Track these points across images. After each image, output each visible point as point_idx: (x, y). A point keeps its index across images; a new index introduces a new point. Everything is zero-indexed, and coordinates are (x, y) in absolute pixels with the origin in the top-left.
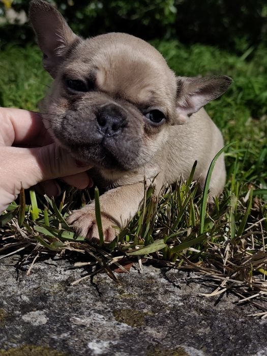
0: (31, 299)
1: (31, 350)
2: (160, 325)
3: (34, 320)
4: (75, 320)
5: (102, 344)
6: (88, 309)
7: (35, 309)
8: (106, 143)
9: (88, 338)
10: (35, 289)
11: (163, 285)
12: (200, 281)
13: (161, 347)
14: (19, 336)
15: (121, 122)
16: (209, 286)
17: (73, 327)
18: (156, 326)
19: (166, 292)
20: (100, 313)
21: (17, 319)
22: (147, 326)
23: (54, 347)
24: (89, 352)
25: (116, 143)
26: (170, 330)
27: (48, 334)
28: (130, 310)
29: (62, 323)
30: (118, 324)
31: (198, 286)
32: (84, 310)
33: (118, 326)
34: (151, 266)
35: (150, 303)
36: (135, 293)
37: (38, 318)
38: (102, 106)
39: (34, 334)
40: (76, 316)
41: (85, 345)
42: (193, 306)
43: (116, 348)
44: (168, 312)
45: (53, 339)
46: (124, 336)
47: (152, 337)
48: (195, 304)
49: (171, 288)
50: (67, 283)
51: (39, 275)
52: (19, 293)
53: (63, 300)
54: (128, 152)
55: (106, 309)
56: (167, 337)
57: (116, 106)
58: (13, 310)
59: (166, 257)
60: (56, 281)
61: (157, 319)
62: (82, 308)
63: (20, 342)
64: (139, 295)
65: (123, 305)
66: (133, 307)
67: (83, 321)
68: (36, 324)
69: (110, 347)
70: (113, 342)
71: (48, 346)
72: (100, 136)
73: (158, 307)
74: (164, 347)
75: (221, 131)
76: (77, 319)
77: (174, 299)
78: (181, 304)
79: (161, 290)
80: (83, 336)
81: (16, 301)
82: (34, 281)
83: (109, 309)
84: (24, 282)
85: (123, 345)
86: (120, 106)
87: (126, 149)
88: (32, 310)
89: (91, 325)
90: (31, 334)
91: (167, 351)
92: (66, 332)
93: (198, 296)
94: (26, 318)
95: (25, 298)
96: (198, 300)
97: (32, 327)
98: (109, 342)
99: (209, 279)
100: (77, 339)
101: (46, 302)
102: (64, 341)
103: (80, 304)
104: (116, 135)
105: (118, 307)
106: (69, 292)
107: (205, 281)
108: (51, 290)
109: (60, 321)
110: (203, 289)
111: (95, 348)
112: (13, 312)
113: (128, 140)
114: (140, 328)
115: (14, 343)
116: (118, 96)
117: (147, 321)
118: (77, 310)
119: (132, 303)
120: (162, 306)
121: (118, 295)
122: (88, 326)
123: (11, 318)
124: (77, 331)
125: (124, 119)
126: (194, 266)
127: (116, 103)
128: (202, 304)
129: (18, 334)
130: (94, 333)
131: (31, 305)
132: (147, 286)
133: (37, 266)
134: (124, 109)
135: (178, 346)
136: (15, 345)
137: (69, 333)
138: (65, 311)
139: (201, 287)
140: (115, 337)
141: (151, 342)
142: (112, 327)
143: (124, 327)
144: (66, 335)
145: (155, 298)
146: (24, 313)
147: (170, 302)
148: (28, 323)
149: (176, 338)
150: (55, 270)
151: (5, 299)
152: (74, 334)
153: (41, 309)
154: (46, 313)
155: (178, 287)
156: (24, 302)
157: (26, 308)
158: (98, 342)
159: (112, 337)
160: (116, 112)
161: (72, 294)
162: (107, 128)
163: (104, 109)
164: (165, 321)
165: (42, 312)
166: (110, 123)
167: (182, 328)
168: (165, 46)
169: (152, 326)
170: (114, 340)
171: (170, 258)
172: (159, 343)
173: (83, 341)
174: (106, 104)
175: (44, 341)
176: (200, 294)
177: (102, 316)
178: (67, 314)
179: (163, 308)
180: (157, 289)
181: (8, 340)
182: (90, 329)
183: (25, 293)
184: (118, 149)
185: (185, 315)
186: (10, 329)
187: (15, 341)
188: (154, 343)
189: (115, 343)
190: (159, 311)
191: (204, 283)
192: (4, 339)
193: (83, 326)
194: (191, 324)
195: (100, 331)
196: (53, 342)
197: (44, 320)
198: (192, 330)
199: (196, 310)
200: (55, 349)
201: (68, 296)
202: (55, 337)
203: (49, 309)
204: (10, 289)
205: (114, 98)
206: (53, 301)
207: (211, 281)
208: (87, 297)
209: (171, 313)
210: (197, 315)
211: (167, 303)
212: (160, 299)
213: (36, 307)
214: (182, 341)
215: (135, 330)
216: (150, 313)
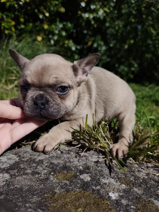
0: (83, 168)
1: (84, 193)
3: (85, 178)
4: (102, 180)
5: (115, 194)
6: (107, 175)
7: (85, 173)
9: (109, 190)
10: (85, 164)
11: (137, 168)
12: (152, 167)
13: (142, 199)
16: (157, 170)
17: (101, 184)
18: (138, 187)
19: (139, 171)
20: (112, 178)
21: (78, 177)
22: (134, 187)
24: (110, 198)
26: (145, 190)
28: (125, 178)
29: (97, 181)
30: (121, 185)
31: (152, 169)
32: (105, 176)
33: (121, 186)
35: (133, 175)
37: (86, 177)
40: (102, 179)
41: (108, 194)
43: (122, 197)
44: (141, 180)
45: (93, 189)
46: (124, 191)
47: (137, 193)
48: (152, 178)
49: (140, 170)
50: (97, 162)
51: (86, 158)
52: (78, 165)
53: (96, 170)
56: (143, 194)
60: (92, 161)
61: (137, 184)
63: (79, 188)
64: (127, 171)
65: (122, 175)
66: (126, 176)
67: (105, 181)
68: (86, 180)
69: (119, 196)
71: (92, 192)
73: (136, 178)
74: (144, 199)
76: (103, 180)
77: (142, 175)
78: (146, 177)
79: (136, 170)
80: (107, 189)
81: (77, 169)
82: (84, 161)
83: (116, 177)
84: (80, 160)
85: (125, 196)
88: (84, 174)
89: (109, 183)
90: (84, 185)
91: (145, 201)
92: (99, 186)
93: (153, 174)
94: (82, 177)
95: (81, 168)
96: (153, 176)
97: (84, 181)
98: (118, 193)
99: (156, 166)
100: (104, 190)
101: (89, 171)
102: (98, 190)
103: (103, 173)
105: (120, 176)
106: (98, 167)
107: (154, 167)
108: (91, 165)
109: (96, 180)
110: (154, 171)
111: (112, 196)
112: (76, 173)
114: (131, 188)
115: (77, 189)
117: (133, 184)
118: (102, 176)
120: (139, 178)
121: (118, 170)
122: (108, 184)
123: (75, 176)
124: (104, 186)
126: (149, 160)
128: (156, 178)
129: (78, 184)
130: (111, 188)
131: (83, 171)
132: (130, 167)
133: (85, 154)
135: (150, 199)
136: (77, 190)
138: (97, 175)
139: (153, 170)
140: (120, 191)
141: (137, 195)
142: (118, 186)
143: (124, 186)
144: (99, 187)
145: (134, 173)
146: (81, 174)
147: (141, 176)
148: (83, 179)
149: (148, 194)
150: (92, 156)
151: (73, 167)
152: (102, 188)
153: (87, 173)
155: (143, 169)
157: (82, 172)
158: (113, 193)
159: (119, 191)
161: (100, 168)
164: (141, 185)
165: (88, 175)
167: (149, 189)
169: (136, 187)
170: (121, 193)
172: (140, 196)
173: (106, 192)
175: (90, 190)
176: (154, 173)
177: (113, 180)
178: (98, 177)
179: (139, 179)
180: (135, 169)
181: (75, 187)
183: (81, 165)
185: (149, 183)
186: (75, 182)
187: (77, 187)
188: (138, 196)
189: (121, 194)
190: (137, 180)
192: (73, 186)
193: (106, 184)
194: (153, 188)
195: (113, 187)
196: (94, 190)
197: (89, 179)
198: (154, 191)
199: (154, 181)
200: (95, 194)
201: (98, 169)
203: (91, 174)
204: (75, 163)
206: (92, 171)
207: (157, 167)
208: (106, 170)
209: (143, 181)
210: (155, 184)
211: (140, 176)
212: (137, 174)
213: (85, 172)
214: (151, 197)
215: (128, 188)
216: (134, 180)
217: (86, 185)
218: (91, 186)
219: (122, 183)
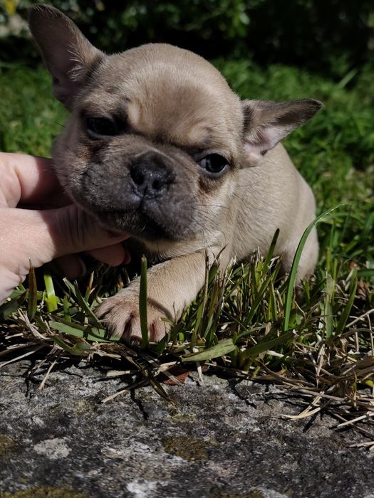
0: (46, 422)
1: (47, 493)
2: (228, 459)
3: (51, 451)
4: (108, 452)
5: (147, 485)
6: (127, 436)
7: (52, 436)
8: (145, 208)
9: (127, 477)
10: (52, 408)
11: (232, 403)
12: (283, 397)
13: (230, 489)
14: (30, 474)
15: (166, 176)
16: (297, 405)
17: (105, 461)
18: (222, 460)
19: (236, 412)
20: (143, 443)
21: (27, 450)
22: (209, 459)
23: (80, 489)
24: (129, 497)
25: (159, 207)
26: (242, 466)
27: (70, 470)
28: (185, 438)
29: (90, 455)
30: (169, 457)
31: (281, 404)
32: (121, 437)
33: (169, 460)
34: (214, 376)
35: (213, 427)
36: (192, 414)
37: (56, 449)
38: (137, 156)
39: (51, 472)
40: (110, 446)
41: (123, 487)
42: (274, 432)
43: (167, 490)
44: (239, 440)
45: (77, 478)
46: (178, 474)
47: (216, 476)
48: (276, 429)
49: (243, 407)
50: (97, 399)
51: (58, 388)
52: (29, 413)
53: (91, 424)
54: (177, 218)
55: (152, 436)
56: (237, 476)
57: (157, 153)
58: (21, 437)
59: (235, 364)
60: (81, 397)
61: (224, 450)
62: (119, 435)
63: (31, 482)
64: (198, 417)
65: (176, 431)
66: (189, 433)
67: (119, 453)
68: (54, 457)
69: (158, 489)
70: (162, 483)
71: (71, 488)
72: (136, 199)
73: (224, 434)
74: (234, 489)
75: (311, 186)
76: (112, 450)
77: (246, 423)
78: (257, 429)
79: (229, 410)
80: (120, 473)
81: (26, 425)
82: (50, 397)
83: (156, 437)
84: (36, 398)
85: (176, 486)
86: (163, 154)
87: (175, 213)
88: (48, 438)
89: (131, 458)
90: (47, 471)
91: (237, 495)
92: (96, 469)
93: (281, 418)
94: (39, 448)
95: (38, 421)
96: (281, 424)
97: (48, 461)
98: (156, 482)
99: (297, 394)
100: (111, 479)
101: (67, 427)
102: (94, 481)
103: (116, 430)
104: (160, 196)
105: (169, 433)
106: (100, 413)
107: (289, 397)
108: (74, 410)
109: (87, 453)
110: (287, 408)
111: (137, 491)
112: (21, 441)
113: (177, 201)
114: (200, 463)
115: (23, 483)
116: (159, 138)
117: (209, 453)
118: (111, 437)
119: (189, 428)
120: (231, 433)
121: (169, 416)
122: (127, 460)
123: (18, 449)
124: (112, 467)
125: (170, 172)
126: (275, 376)
127: (156, 150)
128: (287, 430)
129: (28, 471)
130: (134, 470)
131: (46, 431)
132: (208, 404)
133: (55, 376)
134: (168, 157)
135: (253, 488)
136: (24, 487)
137: (99, 470)
138: (95, 438)
139: (285, 406)
140: (164, 475)
141: (216, 482)
142: (160, 461)
143: (178, 461)
144: (95, 472)
145: (220, 421)
146: (37, 442)
147: (241, 426)
148: (43, 455)
149: (249, 477)
150: (80, 382)
151: (9, 421)
152: (108, 472)
153: (60, 435)
154: (67, 442)
155: (253, 405)
156: (37, 426)
157: (39, 435)
158: (141, 482)
159: (160, 475)
160: (158, 162)
161: (104, 415)
162: (147, 188)
163: (140, 160)
164: (234, 453)
165: (61, 441)
166: (149, 180)
167: (258, 463)
168: (232, 68)
169: (216, 461)
170: (164, 480)
171: (241, 365)
172: (226, 484)
173: (119, 482)
174: (144, 152)
175: (64, 481)
176: (284, 416)
177: (146, 447)
178: (97, 443)
179: (232, 435)
180: (224, 409)
181: (15, 479)
182: (129, 464)
183: (38, 414)
184: (163, 214)
185: (262, 445)
186: (18, 464)
187: (24, 480)
188: (220, 484)
189: (164, 484)
190: (226, 439)
191: (289, 400)
192: (9, 478)
193: (119, 460)
194: (271, 457)
195: (143, 467)
196: (78, 482)
197: (65, 451)
198: (273, 466)
199: (278, 438)
200: (81, 492)
201: (98, 418)
202: (81, 476)
203: (72, 436)
204: (17, 408)
205: (153, 142)
206: (78, 425)
207: (298, 397)
208: (125, 420)
209: (243, 442)
210: (280, 445)
211: (237, 428)
212: (227, 422)
213: (53, 433)
214: (258, 482)
215: (192, 466)
216: (213, 442)
217: (52, 471)
218: (69, 473)
219: (173, 454)
